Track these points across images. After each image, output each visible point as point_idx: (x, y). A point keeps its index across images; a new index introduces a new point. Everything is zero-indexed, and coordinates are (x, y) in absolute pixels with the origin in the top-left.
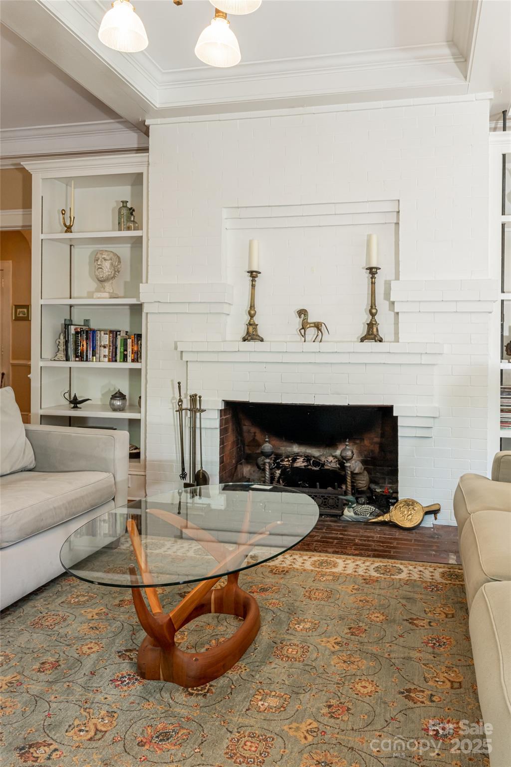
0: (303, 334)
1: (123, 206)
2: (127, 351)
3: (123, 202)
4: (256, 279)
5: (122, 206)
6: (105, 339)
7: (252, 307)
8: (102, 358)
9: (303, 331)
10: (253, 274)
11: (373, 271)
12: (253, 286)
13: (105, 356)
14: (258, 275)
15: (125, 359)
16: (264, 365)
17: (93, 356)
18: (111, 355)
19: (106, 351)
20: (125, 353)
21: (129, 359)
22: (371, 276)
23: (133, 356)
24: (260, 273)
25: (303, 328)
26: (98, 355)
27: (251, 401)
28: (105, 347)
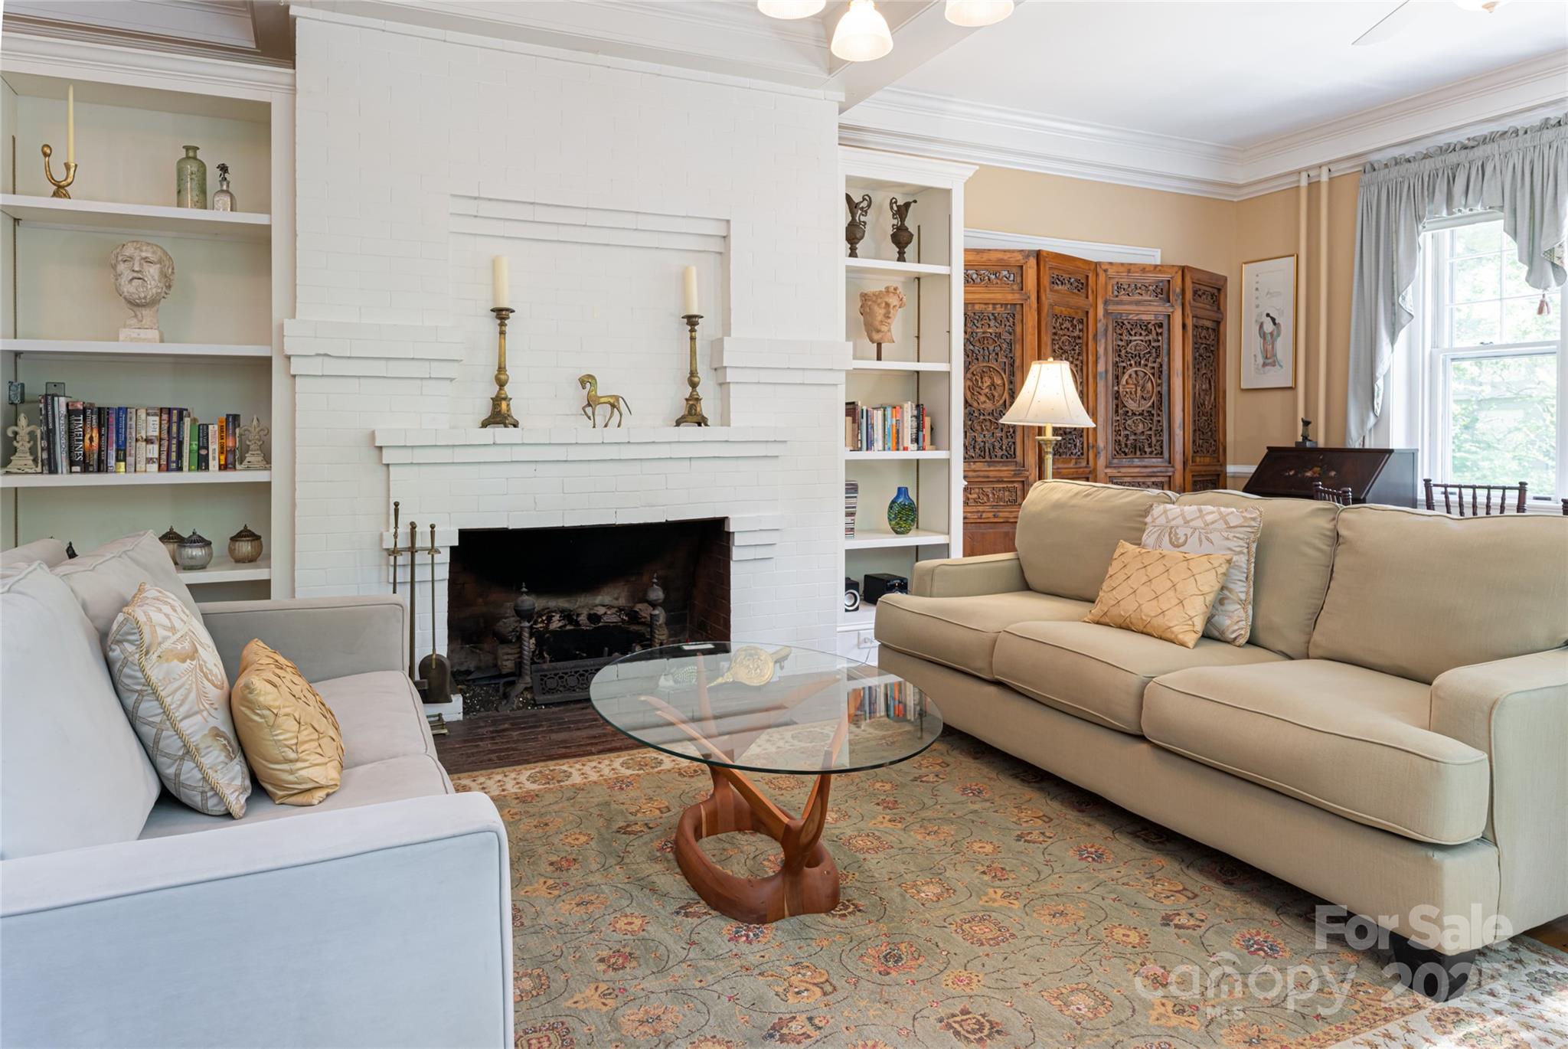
0: (590, 414)
1: (188, 157)
2: (207, 448)
3: (187, 148)
4: (506, 322)
5: (184, 156)
6: (151, 426)
7: (501, 369)
8: (141, 466)
9: (589, 410)
10: (501, 314)
11: (692, 321)
12: (502, 333)
13: (149, 461)
14: (511, 315)
15: (202, 463)
16: (533, 466)
17: (118, 460)
18: (164, 457)
19: (153, 451)
20: (203, 452)
21: (214, 464)
22: (689, 328)
23: (223, 457)
24: (513, 311)
25: (589, 405)
26: (130, 460)
27: (510, 528)
28: (148, 441)
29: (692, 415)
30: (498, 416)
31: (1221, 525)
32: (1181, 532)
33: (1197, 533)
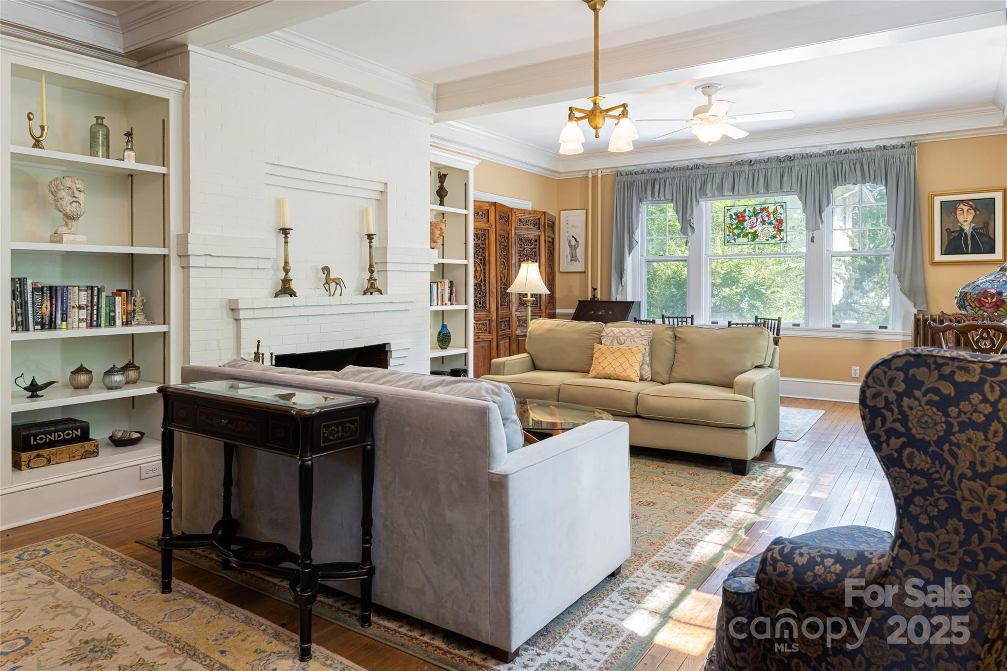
0: (327, 288)
1: (97, 123)
2: (114, 311)
3: (97, 118)
4: (288, 236)
5: (95, 123)
6: (83, 298)
7: (286, 263)
8: (76, 324)
9: (327, 286)
10: (285, 231)
11: (370, 237)
12: (286, 242)
13: (80, 320)
14: (291, 231)
15: (111, 322)
16: (307, 318)
17: (62, 320)
18: (89, 318)
19: (83, 314)
20: (112, 314)
21: (118, 322)
22: (369, 241)
23: (124, 317)
24: (292, 229)
25: (327, 283)
26: (69, 320)
27: (297, 353)
28: (80, 308)
29: (371, 288)
30: (286, 289)
31: (638, 335)
32: (622, 339)
33: (629, 339)
